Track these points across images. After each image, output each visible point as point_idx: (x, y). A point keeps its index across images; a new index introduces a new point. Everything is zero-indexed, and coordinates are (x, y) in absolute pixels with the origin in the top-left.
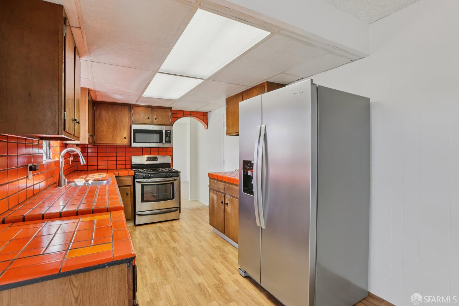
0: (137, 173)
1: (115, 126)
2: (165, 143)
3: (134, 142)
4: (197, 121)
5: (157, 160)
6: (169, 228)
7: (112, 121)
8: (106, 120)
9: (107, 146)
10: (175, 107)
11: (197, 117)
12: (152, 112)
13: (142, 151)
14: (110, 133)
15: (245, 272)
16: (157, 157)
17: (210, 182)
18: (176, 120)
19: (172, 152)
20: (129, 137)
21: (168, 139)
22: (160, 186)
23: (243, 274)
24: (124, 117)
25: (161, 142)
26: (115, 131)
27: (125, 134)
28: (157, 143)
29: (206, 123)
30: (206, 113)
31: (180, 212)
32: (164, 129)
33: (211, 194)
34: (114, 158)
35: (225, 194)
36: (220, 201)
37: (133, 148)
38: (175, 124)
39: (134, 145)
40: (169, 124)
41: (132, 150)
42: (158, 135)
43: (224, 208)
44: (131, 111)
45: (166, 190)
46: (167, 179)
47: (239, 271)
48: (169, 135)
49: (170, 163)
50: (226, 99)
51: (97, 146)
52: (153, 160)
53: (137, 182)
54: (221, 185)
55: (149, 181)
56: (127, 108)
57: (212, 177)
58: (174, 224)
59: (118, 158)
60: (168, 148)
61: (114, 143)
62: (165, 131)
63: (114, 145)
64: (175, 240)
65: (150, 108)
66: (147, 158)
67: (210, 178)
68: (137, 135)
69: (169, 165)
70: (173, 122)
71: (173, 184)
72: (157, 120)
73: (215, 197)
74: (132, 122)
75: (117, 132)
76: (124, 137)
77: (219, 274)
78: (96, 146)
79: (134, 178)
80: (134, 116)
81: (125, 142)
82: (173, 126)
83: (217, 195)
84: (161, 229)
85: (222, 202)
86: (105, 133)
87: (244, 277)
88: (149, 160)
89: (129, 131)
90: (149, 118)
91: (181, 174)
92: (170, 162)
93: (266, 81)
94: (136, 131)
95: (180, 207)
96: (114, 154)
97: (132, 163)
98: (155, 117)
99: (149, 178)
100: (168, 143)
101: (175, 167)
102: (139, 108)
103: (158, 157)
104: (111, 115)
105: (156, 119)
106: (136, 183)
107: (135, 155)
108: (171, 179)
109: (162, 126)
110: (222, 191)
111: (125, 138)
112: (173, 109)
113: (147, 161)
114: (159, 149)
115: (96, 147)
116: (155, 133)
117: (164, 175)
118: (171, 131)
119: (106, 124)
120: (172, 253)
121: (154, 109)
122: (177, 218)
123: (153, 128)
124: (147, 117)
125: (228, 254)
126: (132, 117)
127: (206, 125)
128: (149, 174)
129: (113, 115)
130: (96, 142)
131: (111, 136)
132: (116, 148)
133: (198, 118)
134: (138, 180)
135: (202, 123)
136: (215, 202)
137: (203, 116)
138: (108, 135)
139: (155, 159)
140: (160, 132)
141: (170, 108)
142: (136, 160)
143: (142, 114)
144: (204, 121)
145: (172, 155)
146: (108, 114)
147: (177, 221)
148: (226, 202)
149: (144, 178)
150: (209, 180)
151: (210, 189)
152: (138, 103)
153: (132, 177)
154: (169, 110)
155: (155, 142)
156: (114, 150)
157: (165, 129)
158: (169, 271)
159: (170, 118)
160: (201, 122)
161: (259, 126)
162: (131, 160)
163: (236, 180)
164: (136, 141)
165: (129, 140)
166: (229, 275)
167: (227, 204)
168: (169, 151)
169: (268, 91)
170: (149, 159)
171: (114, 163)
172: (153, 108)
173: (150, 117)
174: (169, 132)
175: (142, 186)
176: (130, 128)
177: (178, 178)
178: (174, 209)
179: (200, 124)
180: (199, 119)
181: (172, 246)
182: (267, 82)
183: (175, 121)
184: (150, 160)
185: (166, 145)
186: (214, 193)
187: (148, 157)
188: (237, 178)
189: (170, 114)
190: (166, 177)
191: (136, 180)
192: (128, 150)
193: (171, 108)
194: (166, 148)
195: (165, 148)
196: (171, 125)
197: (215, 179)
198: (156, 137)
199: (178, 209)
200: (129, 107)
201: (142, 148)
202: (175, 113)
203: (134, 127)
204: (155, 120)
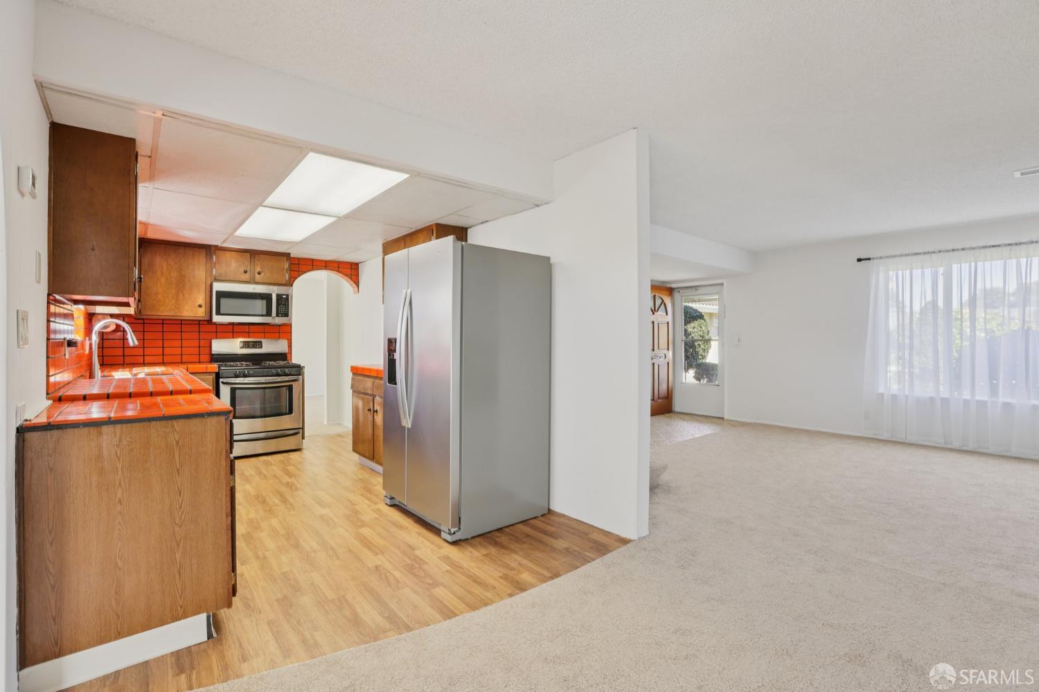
0: (222, 368)
1: (181, 284)
2: (277, 315)
3: (218, 313)
4: (341, 278)
5: (261, 347)
6: (281, 462)
7: (174, 274)
8: (162, 274)
9: (163, 320)
10: (296, 253)
11: (338, 271)
12: (252, 261)
13: (232, 330)
14: (170, 296)
15: (392, 498)
16: (261, 342)
17: (353, 379)
18: (299, 276)
19: (291, 333)
20: (208, 305)
21: (282, 309)
22: (267, 390)
23: (388, 501)
24: (198, 270)
25: (269, 313)
26: (181, 295)
27: (201, 299)
28: (262, 316)
29: (356, 281)
30: (357, 264)
31: (303, 438)
32: (274, 292)
33: (355, 399)
34: (178, 343)
35: (374, 396)
36: (367, 408)
37: (215, 324)
38: (297, 283)
39: (217, 319)
40: (284, 282)
41: (213, 328)
42: (265, 302)
43: (372, 418)
44: (212, 258)
45: (278, 398)
46: (279, 379)
47: (384, 500)
48: (285, 302)
49: (286, 354)
50: (383, 244)
51: (144, 319)
52: (254, 347)
53: (223, 383)
54: (369, 383)
55: (246, 382)
56: (203, 252)
57: (356, 371)
58: (291, 457)
59: (185, 343)
60: (283, 325)
61: (178, 314)
62: (278, 295)
63: (179, 318)
64: (290, 475)
65: (248, 255)
66: (242, 344)
67: (354, 374)
68: (223, 301)
69: (283, 356)
70: (292, 280)
71: (290, 388)
72: (261, 276)
73: (360, 404)
74: (213, 278)
75: (184, 296)
76: (198, 304)
77: (354, 505)
78: (141, 319)
79: (218, 376)
80: (217, 266)
81: (201, 313)
82: (292, 286)
83: (363, 399)
84: (268, 464)
85: (369, 410)
86: (160, 296)
87: (391, 506)
88: (246, 348)
89: (208, 293)
90: (246, 272)
91: (306, 371)
92: (287, 351)
93: (435, 222)
94: (221, 295)
95: (303, 428)
96: (178, 336)
97: (213, 352)
98: (258, 269)
99: (245, 376)
100: (282, 316)
101: (295, 359)
102: (228, 253)
103: (264, 342)
104: (173, 263)
105: (259, 273)
106: (221, 386)
107: (220, 338)
108: (286, 378)
109: (271, 287)
110: (370, 392)
111: (200, 306)
112: (292, 256)
113: (241, 348)
114: (265, 326)
115: (142, 321)
116: (259, 299)
117: (274, 371)
118: (287, 296)
119: (163, 280)
120: (283, 489)
121: (257, 256)
122: (299, 447)
123: (254, 289)
124: (242, 270)
125: (375, 486)
126: (214, 270)
127: (355, 286)
128: (246, 371)
129: (176, 263)
130: (143, 313)
131: (173, 302)
132: (181, 324)
133: (341, 272)
134: (225, 380)
135: (349, 282)
136: (361, 411)
137: (351, 270)
138: (167, 300)
139: (258, 344)
140: (267, 297)
141: (287, 255)
142: (220, 346)
143: (234, 264)
144: (351, 279)
145: (291, 339)
146: (167, 262)
147: (298, 452)
148: (375, 409)
149: (236, 376)
150: (352, 378)
151: (354, 391)
152: (224, 245)
153: (214, 375)
154: (285, 258)
155: (257, 313)
156: (178, 328)
157: (276, 292)
158: (277, 506)
159: (287, 272)
160: (346, 280)
161: (404, 291)
162: (211, 347)
163: (381, 371)
164: (221, 312)
165: (208, 309)
166: (369, 506)
167: (377, 411)
168: (284, 331)
169: (437, 238)
170: (246, 345)
171: (178, 351)
172: (253, 254)
173: (248, 270)
174: (284, 297)
175: (233, 391)
176: (209, 289)
177: (300, 377)
178: (291, 432)
179: (345, 284)
180: (343, 274)
181: (284, 482)
182: (438, 225)
183: (296, 278)
184: (249, 347)
185: (280, 320)
186: (358, 397)
187: (244, 342)
188: (382, 368)
189: (286, 265)
190: (278, 375)
191: (221, 380)
192: (206, 328)
193: (289, 254)
194: (280, 325)
195: (277, 325)
196: (290, 284)
197: (360, 375)
198: (260, 305)
199: (299, 431)
200: (208, 250)
201: (233, 324)
202: (297, 262)
203: (218, 287)
204: (257, 276)
